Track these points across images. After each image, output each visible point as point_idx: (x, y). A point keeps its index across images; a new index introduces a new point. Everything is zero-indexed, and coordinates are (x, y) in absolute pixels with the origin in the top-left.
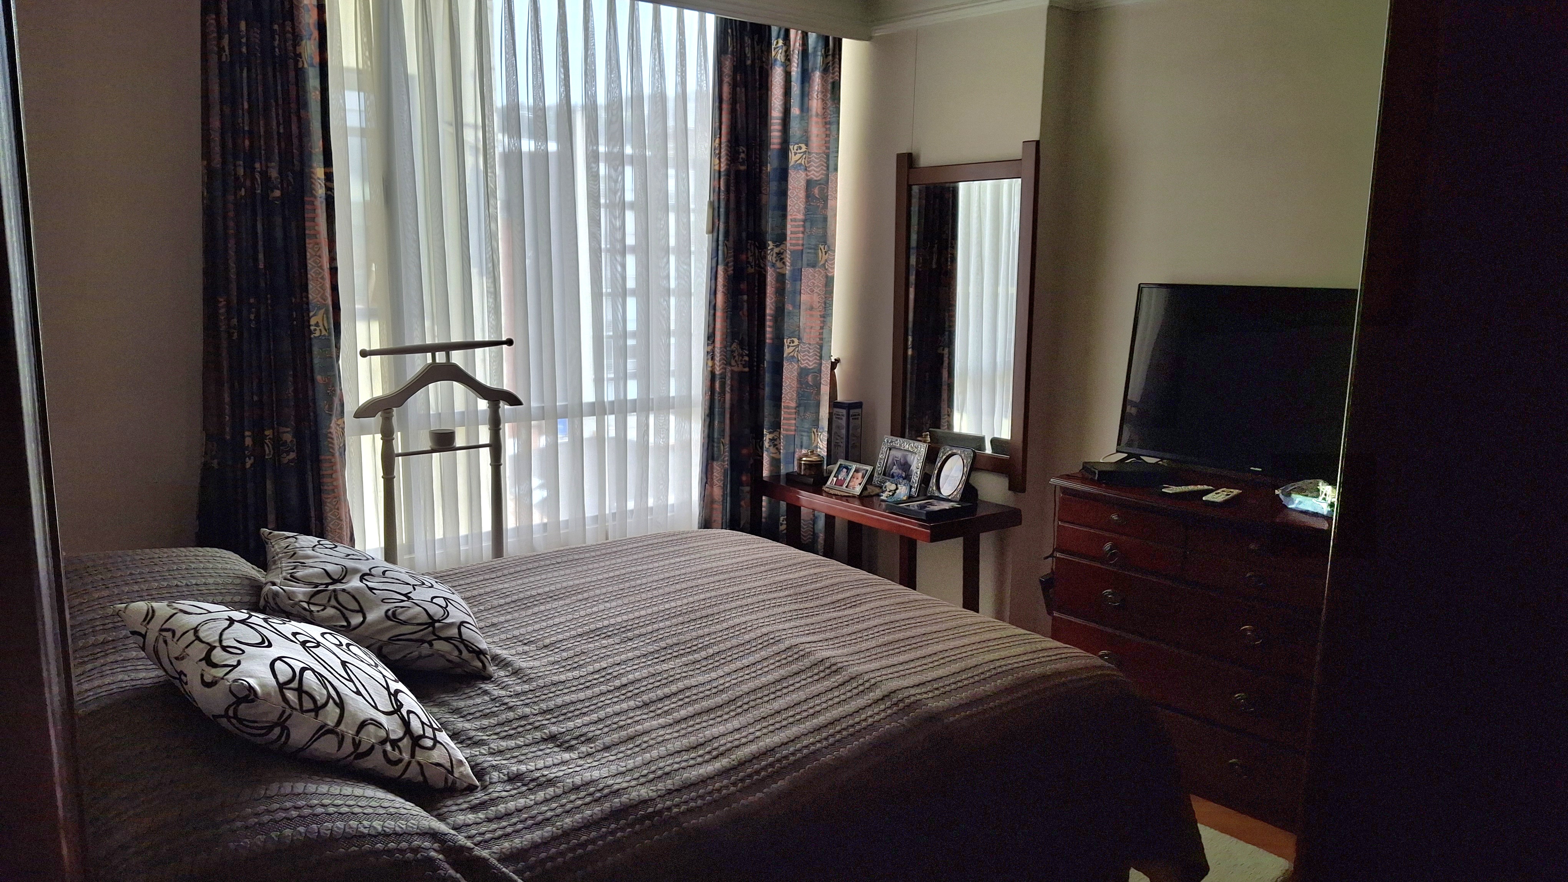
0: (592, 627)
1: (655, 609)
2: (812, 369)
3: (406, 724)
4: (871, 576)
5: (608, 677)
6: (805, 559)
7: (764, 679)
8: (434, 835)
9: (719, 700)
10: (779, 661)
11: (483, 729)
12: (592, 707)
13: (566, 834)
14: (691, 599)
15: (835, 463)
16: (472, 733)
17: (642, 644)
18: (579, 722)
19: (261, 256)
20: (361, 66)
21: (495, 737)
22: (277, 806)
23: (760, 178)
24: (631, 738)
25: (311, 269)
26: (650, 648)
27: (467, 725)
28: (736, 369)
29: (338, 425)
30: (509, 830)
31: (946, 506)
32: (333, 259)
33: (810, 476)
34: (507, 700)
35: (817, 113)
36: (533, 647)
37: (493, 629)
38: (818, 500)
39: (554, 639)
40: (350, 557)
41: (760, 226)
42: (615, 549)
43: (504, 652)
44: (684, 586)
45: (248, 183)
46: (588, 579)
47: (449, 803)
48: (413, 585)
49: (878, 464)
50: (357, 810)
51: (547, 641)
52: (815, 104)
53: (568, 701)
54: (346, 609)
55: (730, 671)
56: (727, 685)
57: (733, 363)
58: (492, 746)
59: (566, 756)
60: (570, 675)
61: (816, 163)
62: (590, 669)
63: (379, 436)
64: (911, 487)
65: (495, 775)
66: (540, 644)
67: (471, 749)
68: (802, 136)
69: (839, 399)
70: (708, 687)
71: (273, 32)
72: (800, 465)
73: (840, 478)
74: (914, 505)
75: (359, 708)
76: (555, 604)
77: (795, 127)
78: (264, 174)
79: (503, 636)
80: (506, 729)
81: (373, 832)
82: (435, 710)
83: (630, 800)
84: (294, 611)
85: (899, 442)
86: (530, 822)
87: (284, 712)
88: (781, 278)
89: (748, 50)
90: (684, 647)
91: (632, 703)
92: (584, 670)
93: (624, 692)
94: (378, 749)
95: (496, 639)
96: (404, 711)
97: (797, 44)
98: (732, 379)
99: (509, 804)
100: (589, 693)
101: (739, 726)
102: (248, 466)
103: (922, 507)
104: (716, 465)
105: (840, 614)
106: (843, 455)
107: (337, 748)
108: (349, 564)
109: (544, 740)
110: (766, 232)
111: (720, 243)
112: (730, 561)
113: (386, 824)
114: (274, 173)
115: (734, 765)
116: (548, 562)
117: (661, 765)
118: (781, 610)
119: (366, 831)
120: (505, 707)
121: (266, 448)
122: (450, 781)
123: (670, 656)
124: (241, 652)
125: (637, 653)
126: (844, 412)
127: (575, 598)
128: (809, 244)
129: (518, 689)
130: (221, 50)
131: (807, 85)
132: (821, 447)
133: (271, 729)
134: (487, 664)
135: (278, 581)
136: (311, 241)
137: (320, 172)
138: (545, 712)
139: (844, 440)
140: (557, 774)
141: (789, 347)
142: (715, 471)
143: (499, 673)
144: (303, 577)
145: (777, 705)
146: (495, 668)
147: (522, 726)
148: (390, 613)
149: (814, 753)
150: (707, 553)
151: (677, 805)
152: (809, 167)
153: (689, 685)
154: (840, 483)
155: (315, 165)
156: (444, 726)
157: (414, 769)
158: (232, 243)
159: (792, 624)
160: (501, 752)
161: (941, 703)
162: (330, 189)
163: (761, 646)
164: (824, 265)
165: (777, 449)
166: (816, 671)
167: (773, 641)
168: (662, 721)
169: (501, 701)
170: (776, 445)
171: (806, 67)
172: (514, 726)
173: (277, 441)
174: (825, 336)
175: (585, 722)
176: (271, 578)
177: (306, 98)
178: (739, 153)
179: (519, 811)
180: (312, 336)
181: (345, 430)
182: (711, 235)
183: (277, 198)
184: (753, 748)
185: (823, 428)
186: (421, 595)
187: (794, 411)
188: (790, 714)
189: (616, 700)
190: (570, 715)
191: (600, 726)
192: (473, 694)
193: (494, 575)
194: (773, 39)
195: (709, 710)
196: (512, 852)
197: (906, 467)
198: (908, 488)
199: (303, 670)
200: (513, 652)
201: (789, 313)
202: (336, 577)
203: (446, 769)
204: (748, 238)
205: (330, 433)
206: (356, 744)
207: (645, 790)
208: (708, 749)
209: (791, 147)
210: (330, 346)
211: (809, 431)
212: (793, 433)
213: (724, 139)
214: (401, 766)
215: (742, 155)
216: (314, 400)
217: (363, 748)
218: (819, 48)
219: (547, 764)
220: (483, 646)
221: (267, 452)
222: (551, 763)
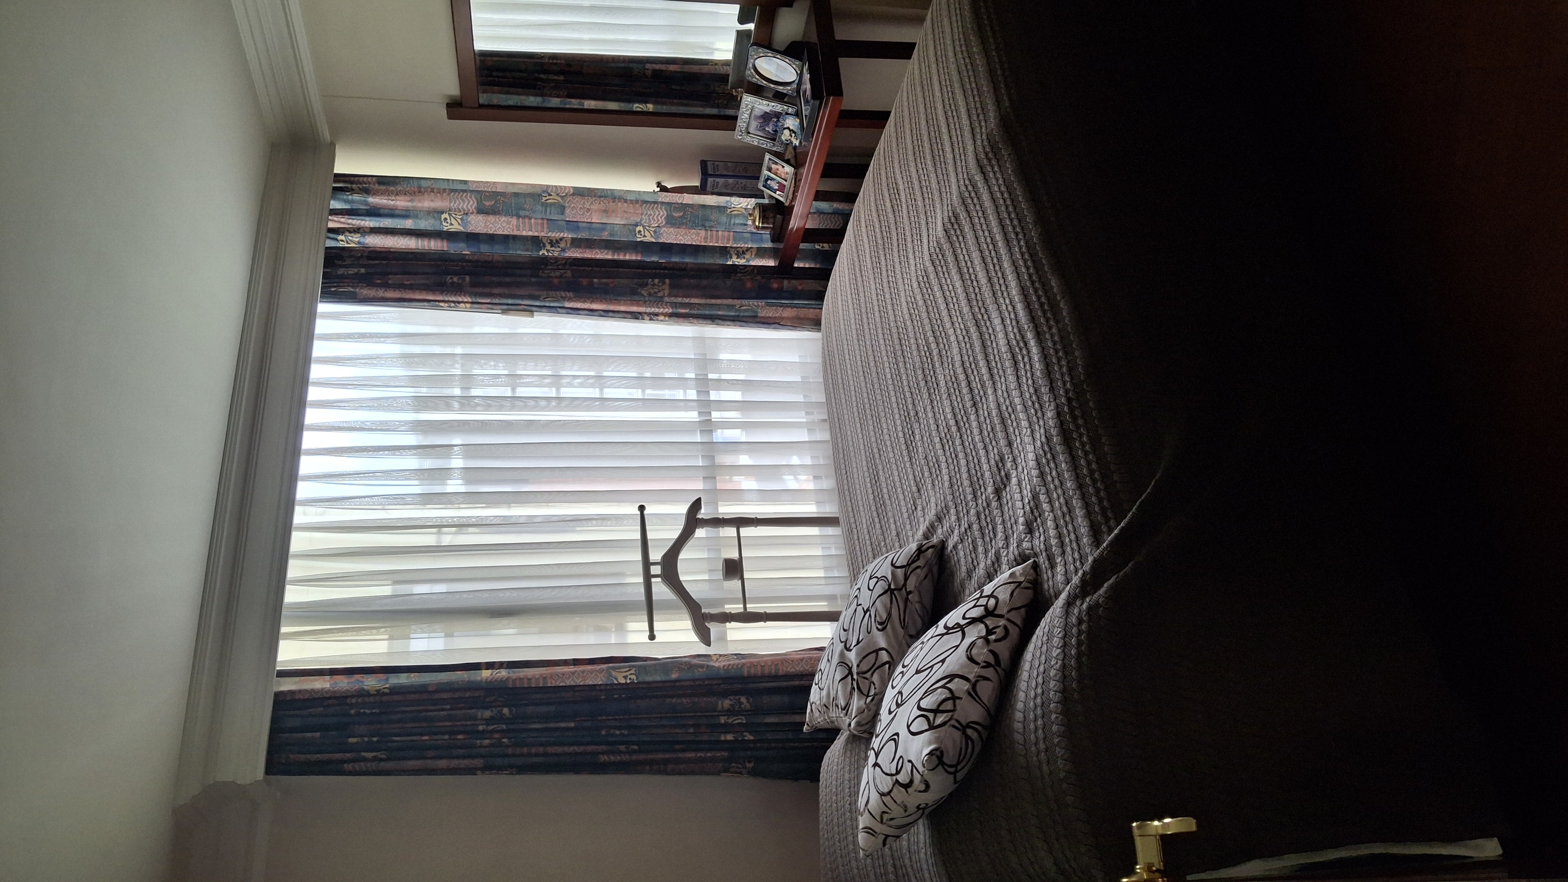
0: (904, 447)
1: (891, 387)
2: (667, 212)
3: (974, 621)
4: (871, 168)
5: (948, 437)
6: (852, 236)
7: (959, 290)
8: (1069, 604)
9: (975, 336)
10: (944, 274)
11: (986, 552)
12: (974, 453)
13: (1080, 487)
14: (884, 353)
15: (763, 191)
16: (989, 562)
17: (921, 403)
18: (985, 467)
19: (563, 725)
20: (386, 637)
21: (994, 541)
22: (1033, 735)
23: (477, 261)
24: (1003, 421)
25: (574, 681)
26: (925, 396)
27: (982, 565)
28: (667, 292)
29: (717, 659)
30: (1073, 536)
31: (807, 76)
32: (565, 663)
33: (774, 218)
34: (963, 529)
35: (409, 201)
36: (919, 502)
37: (902, 536)
38: (798, 209)
39: (912, 482)
40: (830, 659)
41: (524, 263)
42: (836, 420)
43: (921, 527)
44: (871, 358)
45: (497, 736)
46: (862, 447)
47: (1046, 586)
48: (857, 605)
49: (764, 146)
50: (1042, 669)
51: (914, 489)
52: (401, 203)
53: (967, 475)
54: (874, 664)
55: (950, 323)
56: (962, 327)
57: (660, 294)
58: (1001, 546)
59: (1014, 481)
60: (945, 471)
61: (460, 203)
62: (940, 452)
63: (728, 625)
64: (787, 114)
65: (1026, 545)
66: (916, 495)
67: (1002, 563)
68: (434, 217)
69: (697, 183)
70: (963, 345)
71: (358, 714)
72: (763, 228)
73: (777, 188)
74: (806, 110)
75: (956, 661)
76: (882, 479)
77: (424, 224)
78: (489, 721)
79: (908, 527)
80: (987, 531)
81: (1061, 657)
82: (967, 592)
83: (1056, 427)
84: (873, 708)
85: (741, 124)
86: (1068, 518)
87: (954, 726)
88: (576, 243)
89: (351, 271)
90: (926, 364)
91: (973, 417)
92: (941, 458)
93: (962, 424)
94: (993, 646)
95: (910, 533)
96: (963, 622)
97: (342, 220)
98: (676, 296)
99: (1051, 535)
100: (961, 455)
101: (1000, 318)
102: (752, 738)
103: (807, 102)
104: (762, 313)
105: (904, 206)
106: (754, 181)
107: (989, 682)
108: (835, 660)
109: (999, 498)
110: (530, 256)
111: (542, 304)
112: (851, 311)
113: (1056, 645)
114: (487, 714)
115: (1033, 327)
116: (845, 482)
117: (1028, 395)
118: (897, 266)
119: (1060, 662)
120: (968, 531)
121: (736, 722)
122: (1028, 585)
123: (933, 378)
124: (901, 760)
125: (929, 408)
126: (710, 180)
127: (877, 460)
128: (542, 212)
129: (953, 518)
130: (375, 759)
131: (382, 211)
132: (746, 204)
133: (968, 738)
134: (931, 544)
135: (848, 721)
136: (549, 682)
137: (486, 674)
138: (975, 497)
139: (740, 181)
140: (1029, 490)
141: (645, 236)
142: (767, 315)
143: (940, 534)
144: (845, 699)
145: (983, 281)
146: (935, 536)
147: (986, 518)
148: (879, 627)
149: (1028, 247)
150: (843, 333)
151: (1064, 383)
152: (464, 210)
153: (960, 363)
154: (782, 188)
155: (479, 678)
156: (980, 586)
157: (1013, 616)
158: (550, 750)
159: (911, 256)
160: (1007, 538)
161: (992, 114)
162: (501, 665)
163: (929, 290)
164: (562, 197)
165: (747, 250)
166: (955, 238)
167: (925, 278)
168: (990, 391)
169: (963, 534)
170: (743, 252)
171: (365, 211)
172: (985, 525)
173: (730, 712)
174: (633, 198)
175: (986, 461)
176: (845, 726)
177: (418, 685)
178: (453, 283)
179: (1057, 527)
180: (636, 682)
181: (721, 653)
182: (535, 313)
183: (511, 712)
184: (1019, 307)
185: (727, 202)
186: (866, 599)
187: (709, 232)
188: (992, 268)
189: (969, 431)
190: (979, 474)
191: (991, 448)
192: (956, 558)
193: (855, 531)
194: (338, 245)
195: (984, 346)
196: (1092, 536)
197: (766, 117)
198: (787, 116)
199: (919, 708)
200: (922, 519)
201: (611, 235)
202: (847, 672)
203: (1016, 588)
204: (537, 276)
205: (724, 667)
206: (988, 665)
207: (1048, 412)
208: (1017, 349)
209: (445, 229)
210: (644, 667)
211: (730, 216)
212: (731, 234)
213: (441, 298)
214: (1011, 627)
215: (455, 279)
216: (694, 680)
217: (992, 660)
218: (345, 197)
219: (1019, 499)
220: (913, 546)
221: (740, 721)
222: (1019, 495)
